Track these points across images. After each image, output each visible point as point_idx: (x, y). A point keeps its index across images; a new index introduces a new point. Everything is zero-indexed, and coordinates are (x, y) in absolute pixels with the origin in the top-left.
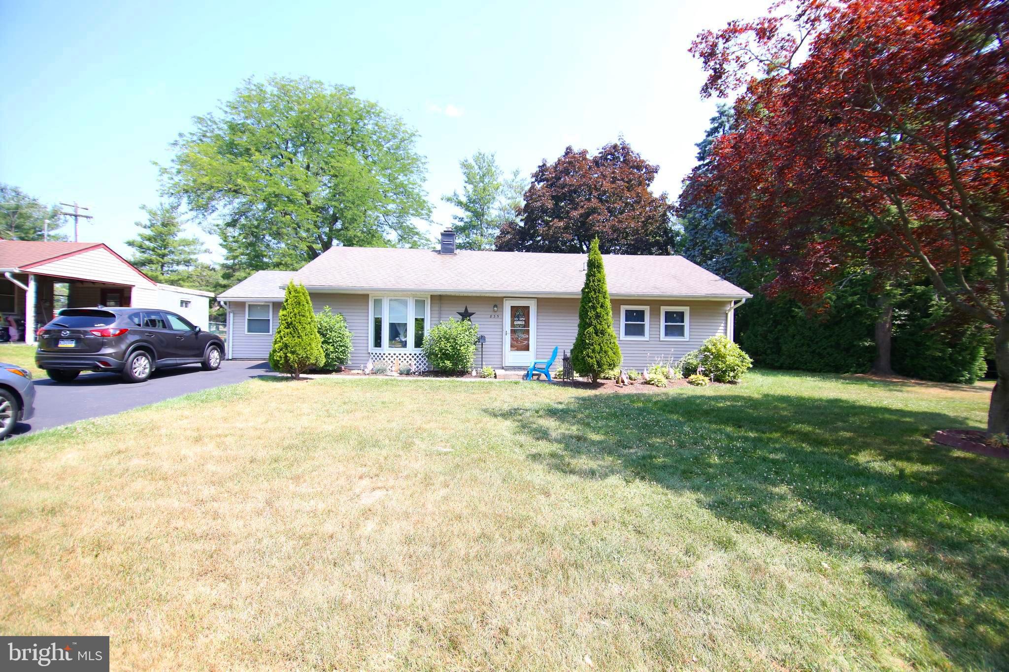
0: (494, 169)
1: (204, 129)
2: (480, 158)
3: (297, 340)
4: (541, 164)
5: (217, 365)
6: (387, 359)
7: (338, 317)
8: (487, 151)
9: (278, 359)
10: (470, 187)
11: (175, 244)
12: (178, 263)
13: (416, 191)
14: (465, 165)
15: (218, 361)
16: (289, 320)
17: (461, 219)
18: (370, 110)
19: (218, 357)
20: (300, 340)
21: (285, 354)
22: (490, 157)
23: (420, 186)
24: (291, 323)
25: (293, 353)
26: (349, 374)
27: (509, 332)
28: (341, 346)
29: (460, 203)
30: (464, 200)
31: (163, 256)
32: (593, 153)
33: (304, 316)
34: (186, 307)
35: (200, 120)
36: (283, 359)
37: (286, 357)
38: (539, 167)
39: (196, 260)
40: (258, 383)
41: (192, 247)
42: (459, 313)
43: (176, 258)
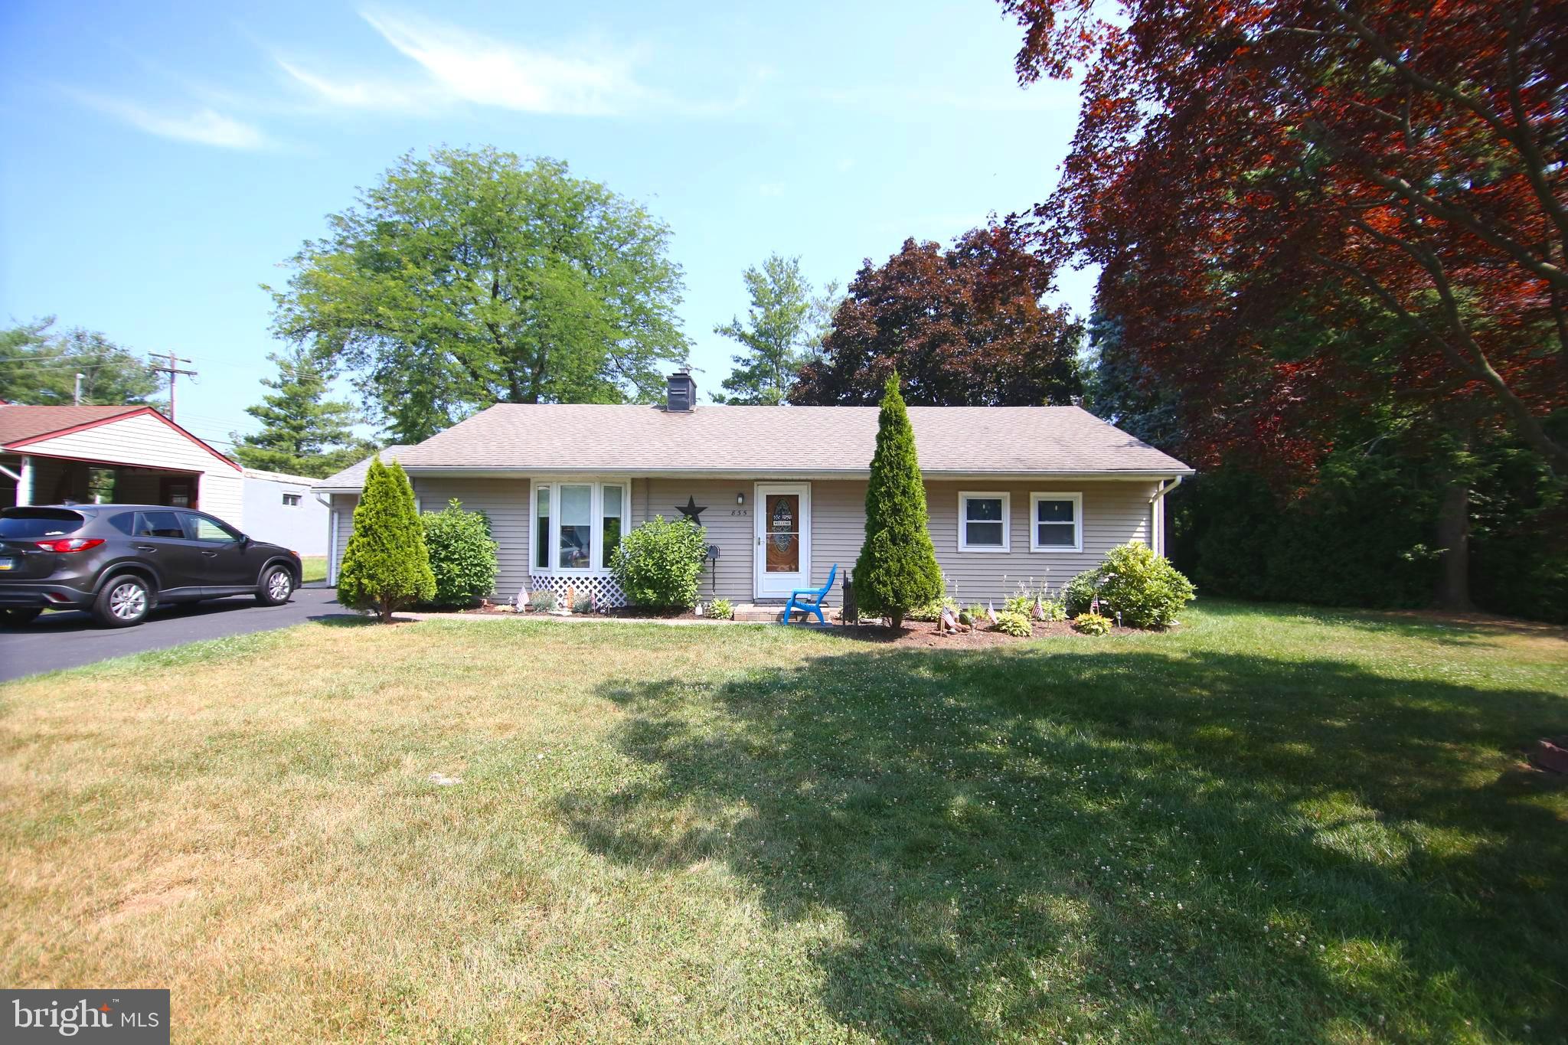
0: (797, 283)
1: (345, 234)
2: (775, 266)
3: (380, 556)
4: (862, 268)
5: (283, 597)
6: (556, 587)
7: (474, 517)
8: (786, 255)
9: (347, 587)
10: (759, 312)
11: (316, 411)
12: (323, 439)
13: (665, 318)
14: (751, 277)
15: (287, 590)
16: (368, 522)
17: (746, 362)
18: (592, 196)
19: (287, 584)
20: (385, 556)
21: (358, 579)
22: (791, 263)
23: (671, 311)
24: (371, 526)
25: (371, 577)
26: (489, 613)
27: (764, 539)
28: (476, 565)
29: (743, 337)
30: (750, 331)
31: (298, 429)
32: (947, 246)
33: (393, 515)
34: (294, 504)
35: (338, 221)
36: (355, 589)
37: (360, 584)
38: (859, 273)
39: (349, 435)
40: (316, 627)
41: (343, 415)
42: (680, 509)
43: (319, 431)
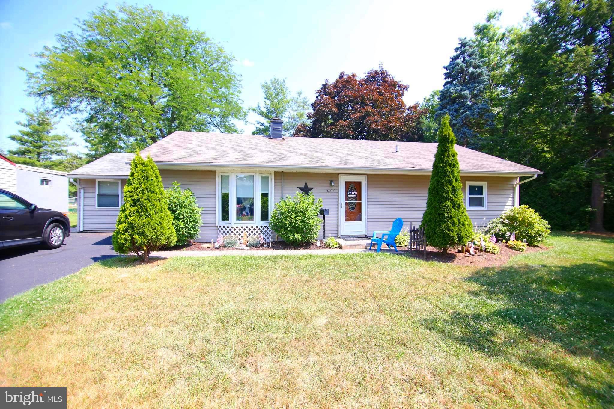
0: (285, 90)
1: (67, 45)
2: (275, 82)
3: (145, 220)
4: (324, 83)
5: (59, 242)
6: (235, 232)
7: (187, 193)
8: (280, 78)
9: (123, 241)
10: (268, 102)
11: (48, 139)
12: (52, 153)
13: (235, 100)
14: (265, 87)
15: (61, 238)
16: (136, 197)
17: (263, 124)
18: (199, 38)
19: (61, 234)
20: (149, 219)
21: (132, 236)
22: (282, 82)
23: (237, 96)
24: (138, 200)
25: (140, 234)
26: (199, 249)
27: (344, 204)
28: (192, 222)
29: (262, 114)
30: (265, 110)
31: (39, 147)
32: (361, 76)
33: (152, 192)
34: (47, 185)
35: (62, 38)
36: (129, 242)
37: (132, 239)
38: (323, 85)
39: (66, 151)
40: (99, 269)
41: (63, 141)
42: (300, 188)
43: (49, 149)
